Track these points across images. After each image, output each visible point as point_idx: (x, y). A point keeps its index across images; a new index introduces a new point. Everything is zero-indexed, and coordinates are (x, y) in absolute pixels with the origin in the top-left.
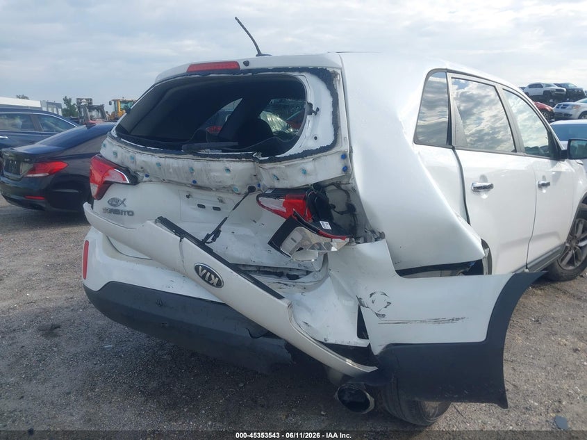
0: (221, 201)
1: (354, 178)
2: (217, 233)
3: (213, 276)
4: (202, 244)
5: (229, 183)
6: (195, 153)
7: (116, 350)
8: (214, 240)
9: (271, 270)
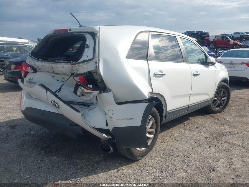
0: (63, 78)
1: (100, 70)
2: (60, 89)
3: (57, 105)
4: (54, 94)
5: (64, 72)
6: (53, 61)
7: (35, 134)
8: (59, 92)
9: (82, 104)
